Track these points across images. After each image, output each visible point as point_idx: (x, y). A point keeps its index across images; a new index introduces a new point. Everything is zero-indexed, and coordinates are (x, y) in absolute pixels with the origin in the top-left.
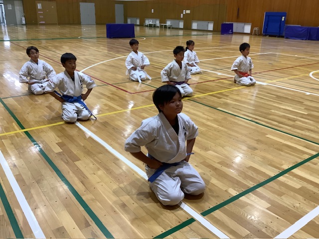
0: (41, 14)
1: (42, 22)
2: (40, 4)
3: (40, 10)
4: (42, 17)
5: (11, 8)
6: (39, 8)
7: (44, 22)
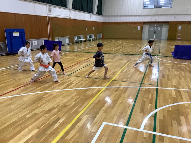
0: (180, 33)
1: (179, 39)
2: (181, 27)
3: (180, 30)
4: (180, 35)
5: (160, 30)
6: (179, 29)
7: (180, 39)
